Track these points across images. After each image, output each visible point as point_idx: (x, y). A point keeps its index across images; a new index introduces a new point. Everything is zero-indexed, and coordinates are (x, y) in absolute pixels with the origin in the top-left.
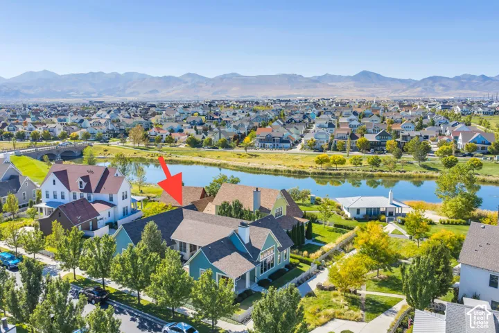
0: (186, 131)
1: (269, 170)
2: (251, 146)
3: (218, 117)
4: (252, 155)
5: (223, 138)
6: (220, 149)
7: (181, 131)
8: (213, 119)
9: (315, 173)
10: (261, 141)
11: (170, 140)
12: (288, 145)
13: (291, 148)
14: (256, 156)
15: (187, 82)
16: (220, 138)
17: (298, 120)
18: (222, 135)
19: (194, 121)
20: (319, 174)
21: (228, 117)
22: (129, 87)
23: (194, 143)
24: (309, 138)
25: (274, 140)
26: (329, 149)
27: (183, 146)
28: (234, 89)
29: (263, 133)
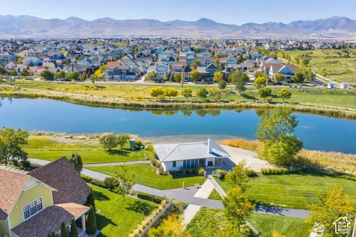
0: (44, 64)
1: (107, 103)
2: (102, 78)
3: (79, 52)
4: (99, 87)
5: (76, 70)
6: (73, 81)
7: (40, 65)
8: (75, 53)
9: (148, 106)
10: (110, 73)
11: (26, 74)
12: (134, 77)
13: (136, 80)
14: (102, 87)
15: (70, 24)
16: (73, 70)
17: (146, 55)
18: (74, 68)
19: (55, 56)
20: (153, 106)
21: (89, 51)
22: (23, 27)
23: (48, 76)
24: (151, 70)
25: (121, 73)
26: (168, 80)
27: (37, 80)
28: (108, 30)
29: (111, 66)
